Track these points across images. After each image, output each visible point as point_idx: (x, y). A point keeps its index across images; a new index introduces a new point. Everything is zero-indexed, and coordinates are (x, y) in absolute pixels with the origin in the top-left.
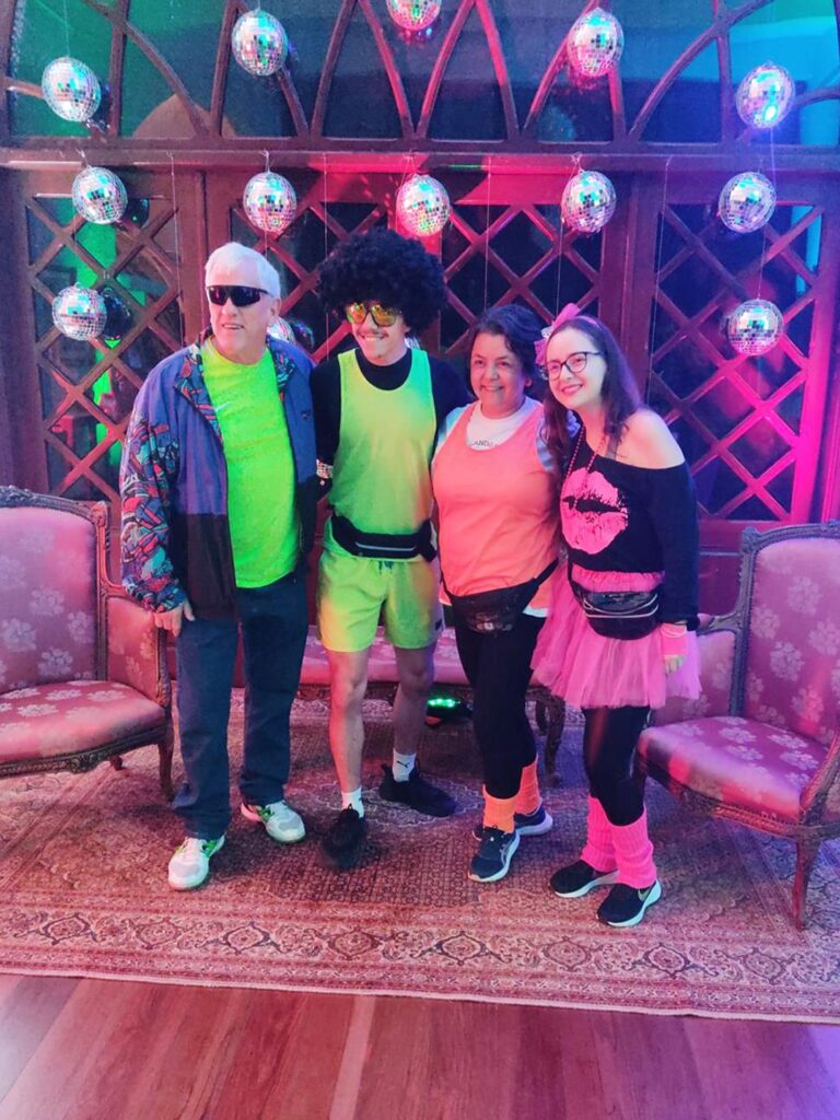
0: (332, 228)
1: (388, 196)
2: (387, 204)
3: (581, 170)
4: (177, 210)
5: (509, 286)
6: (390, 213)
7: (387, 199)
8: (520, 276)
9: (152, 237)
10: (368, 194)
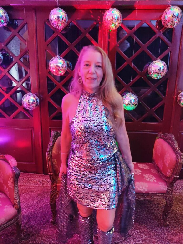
0: (80, 29)
1: (99, 17)
2: (99, 20)
3: (170, 6)
4: (26, 23)
5: (140, 47)
6: (100, 23)
7: (99, 18)
8: (144, 43)
9: (18, 32)
10: (92, 16)
